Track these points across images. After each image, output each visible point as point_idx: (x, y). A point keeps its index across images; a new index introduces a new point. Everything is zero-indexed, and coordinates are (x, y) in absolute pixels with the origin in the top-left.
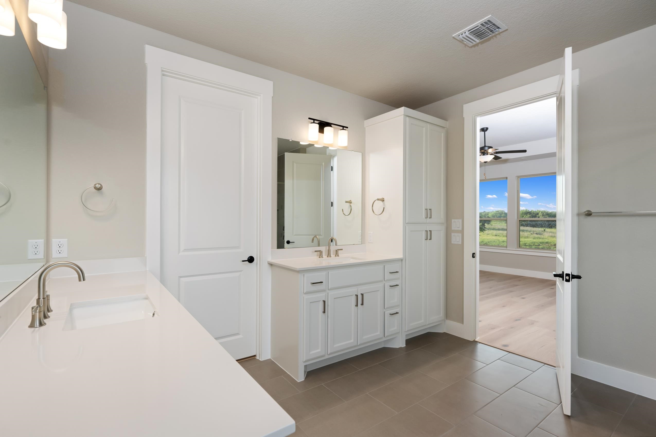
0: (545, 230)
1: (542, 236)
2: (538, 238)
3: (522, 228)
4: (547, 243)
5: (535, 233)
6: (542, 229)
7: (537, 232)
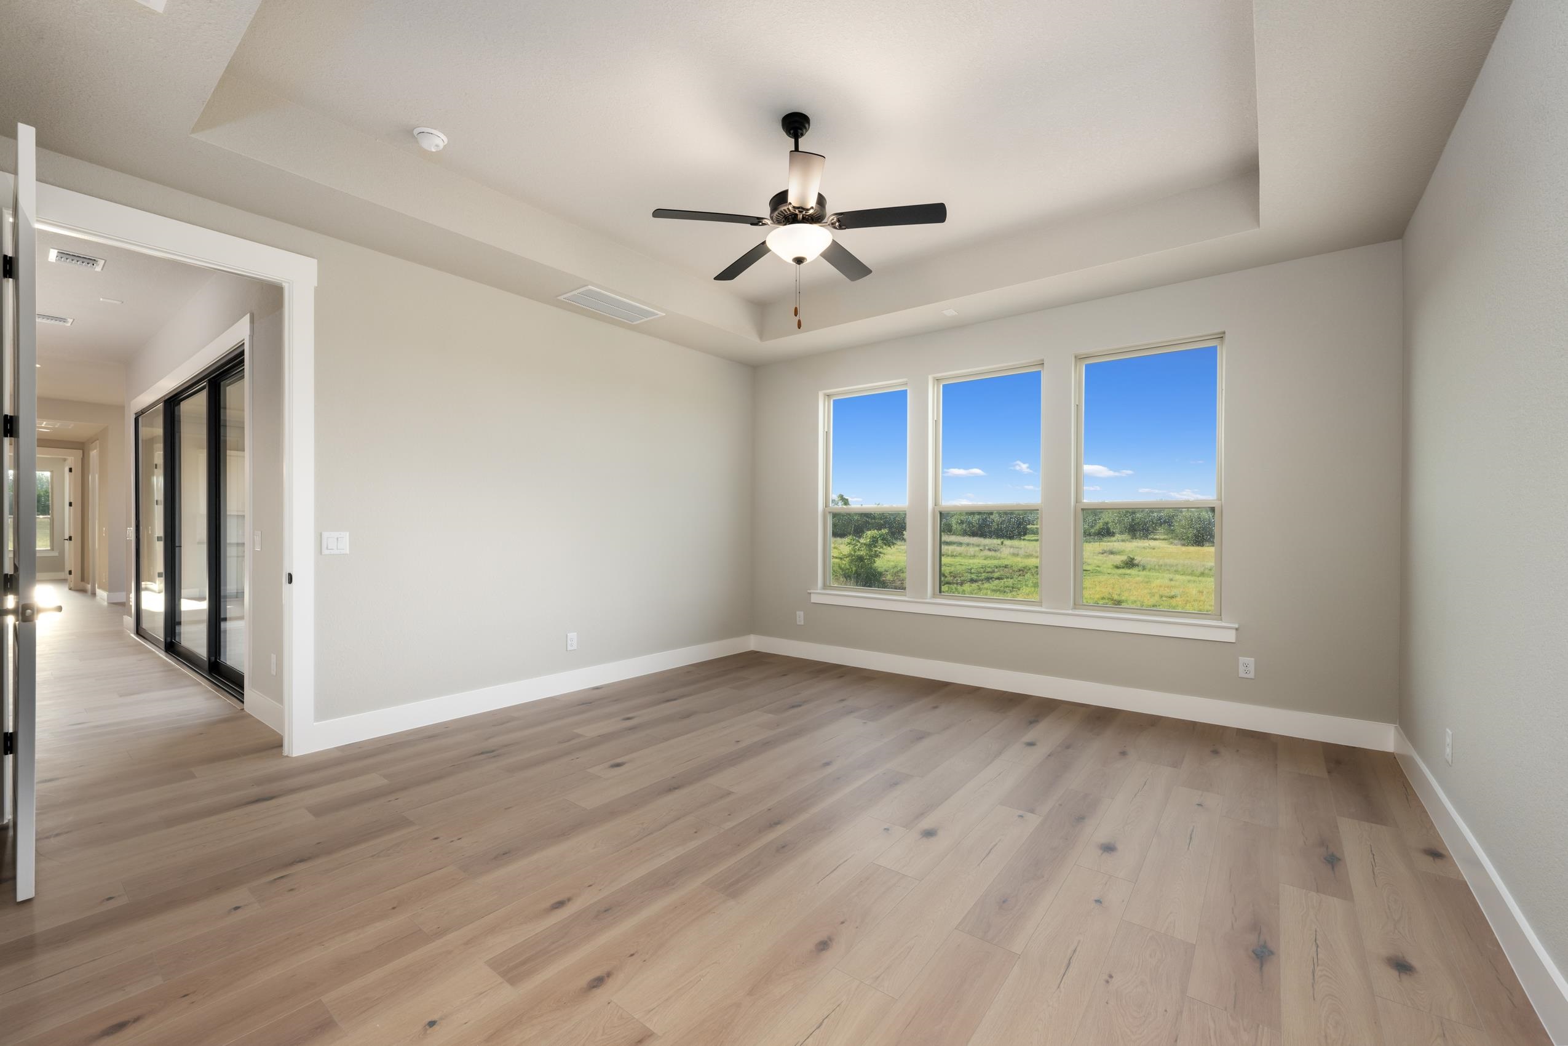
0: (1002, 543)
1: (998, 554)
2: (991, 558)
3: (945, 538)
4: (1006, 567)
5: (987, 548)
6: (999, 541)
7: (991, 547)
